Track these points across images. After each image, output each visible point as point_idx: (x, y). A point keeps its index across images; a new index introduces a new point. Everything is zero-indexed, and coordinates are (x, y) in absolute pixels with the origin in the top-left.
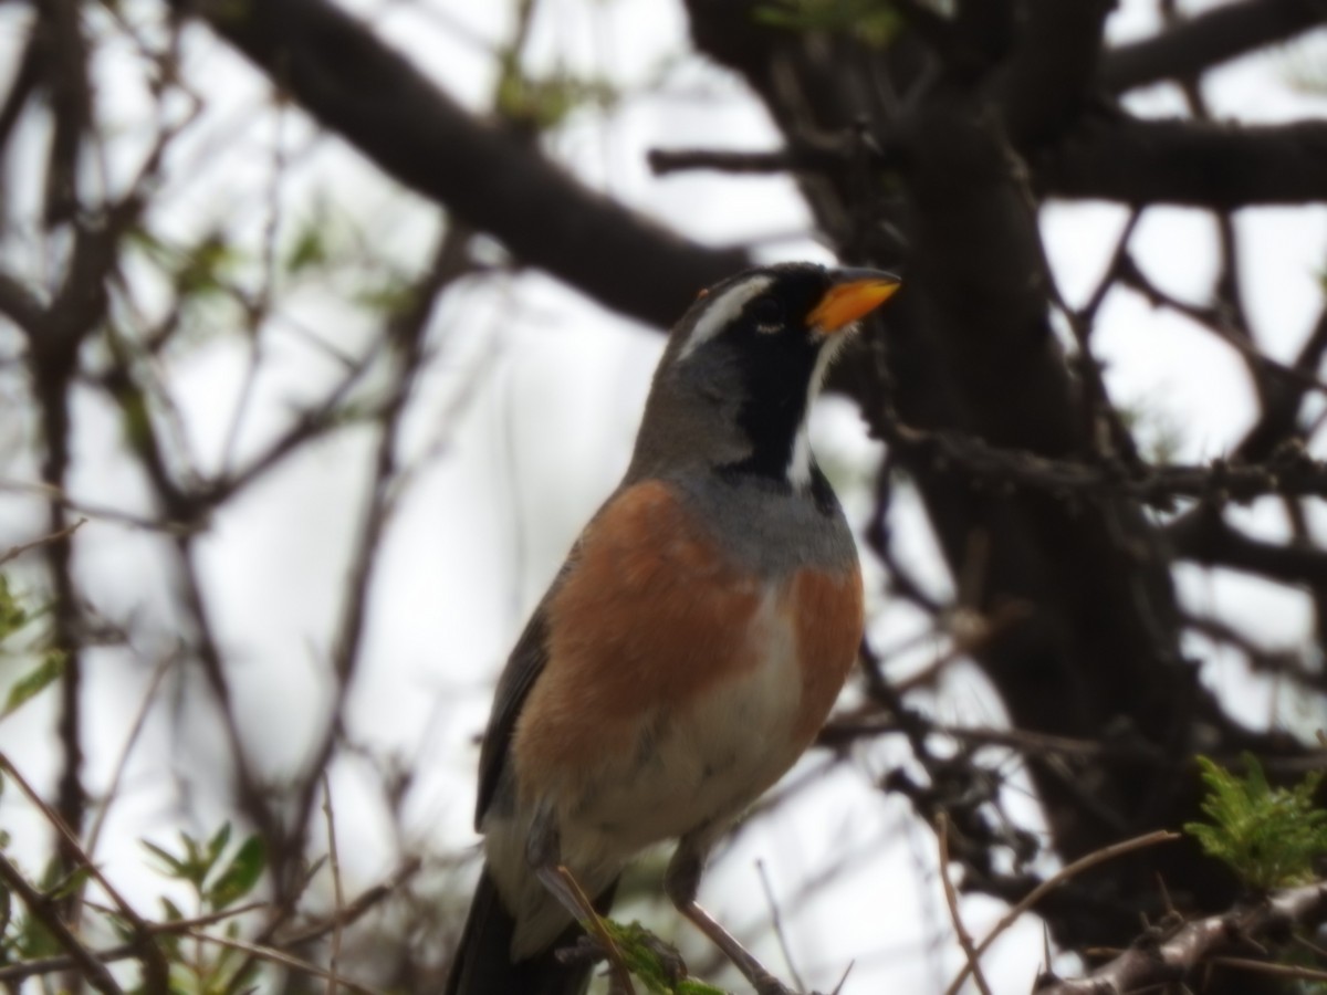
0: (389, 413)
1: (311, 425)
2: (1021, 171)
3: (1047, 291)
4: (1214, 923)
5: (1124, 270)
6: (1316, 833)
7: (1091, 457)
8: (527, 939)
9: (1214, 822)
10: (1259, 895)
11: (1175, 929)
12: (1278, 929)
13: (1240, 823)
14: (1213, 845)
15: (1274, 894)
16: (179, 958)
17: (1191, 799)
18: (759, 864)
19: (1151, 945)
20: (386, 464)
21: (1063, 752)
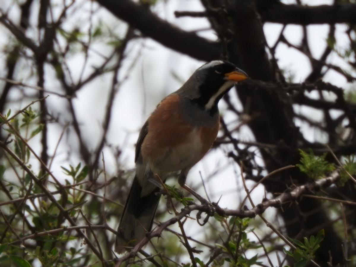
0: (116, 69)
1: (98, 72)
2: (259, 17)
3: (265, 44)
4: (303, 187)
5: (282, 39)
6: (325, 167)
7: (275, 81)
8: (145, 192)
9: (303, 164)
10: (313, 180)
11: (294, 188)
12: (317, 188)
13: (308, 164)
14: (302, 169)
15: (316, 180)
16: (69, 193)
17: (298, 159)
18: (200, 172)
19: (288, 192)
20: (115, 81)
21: (268, 147)
